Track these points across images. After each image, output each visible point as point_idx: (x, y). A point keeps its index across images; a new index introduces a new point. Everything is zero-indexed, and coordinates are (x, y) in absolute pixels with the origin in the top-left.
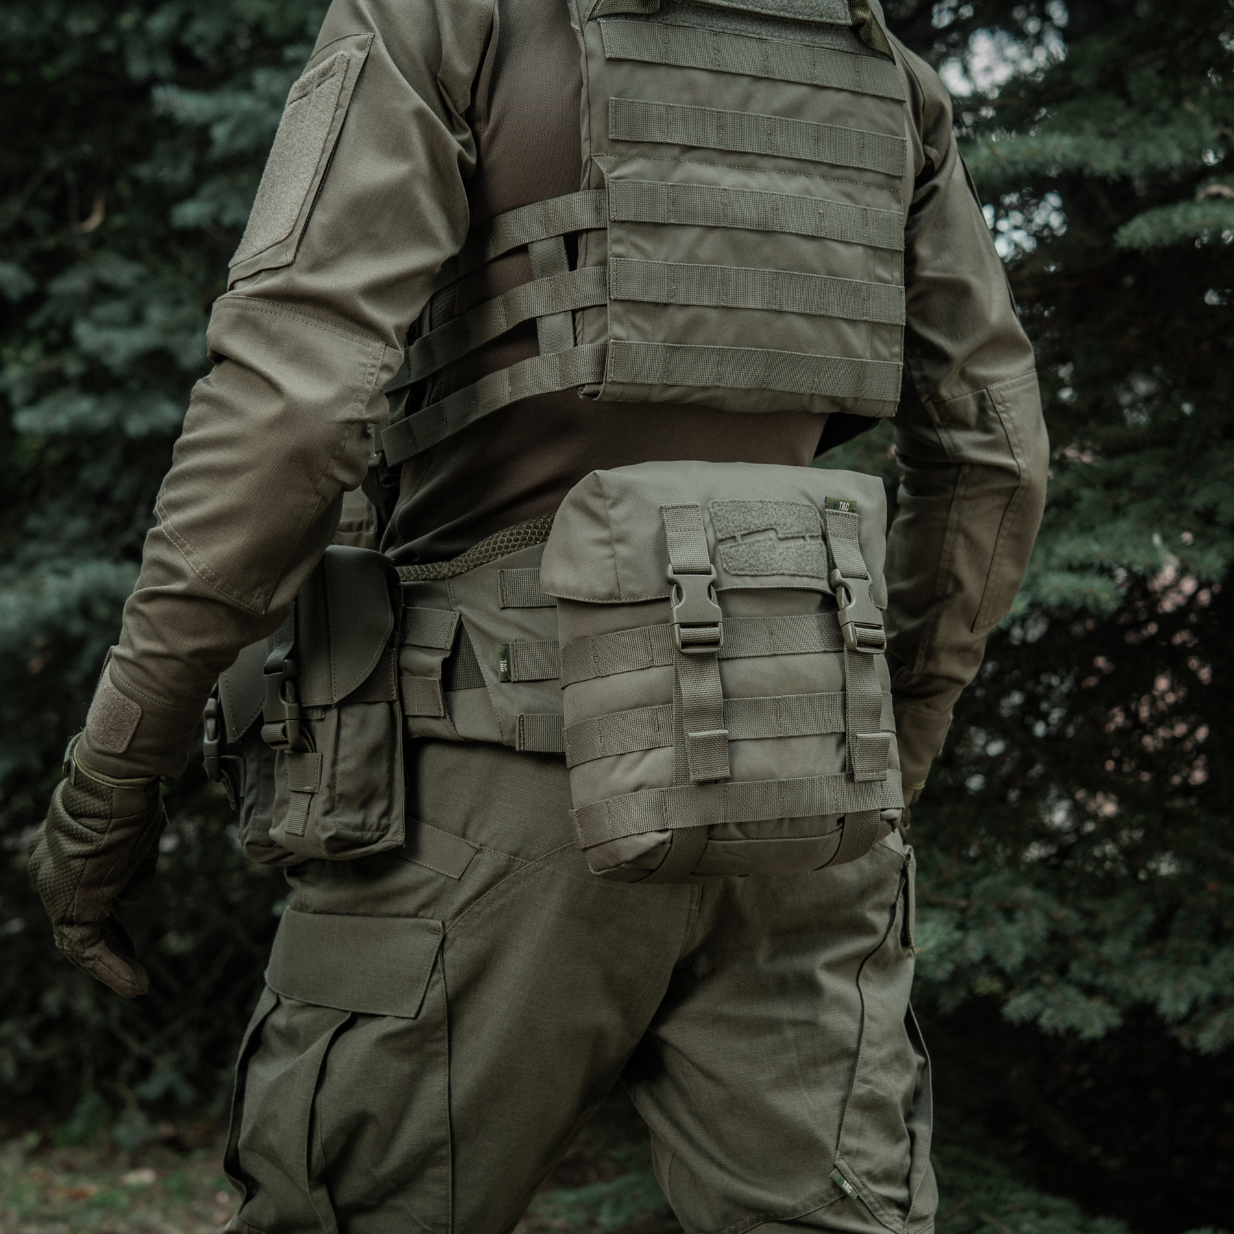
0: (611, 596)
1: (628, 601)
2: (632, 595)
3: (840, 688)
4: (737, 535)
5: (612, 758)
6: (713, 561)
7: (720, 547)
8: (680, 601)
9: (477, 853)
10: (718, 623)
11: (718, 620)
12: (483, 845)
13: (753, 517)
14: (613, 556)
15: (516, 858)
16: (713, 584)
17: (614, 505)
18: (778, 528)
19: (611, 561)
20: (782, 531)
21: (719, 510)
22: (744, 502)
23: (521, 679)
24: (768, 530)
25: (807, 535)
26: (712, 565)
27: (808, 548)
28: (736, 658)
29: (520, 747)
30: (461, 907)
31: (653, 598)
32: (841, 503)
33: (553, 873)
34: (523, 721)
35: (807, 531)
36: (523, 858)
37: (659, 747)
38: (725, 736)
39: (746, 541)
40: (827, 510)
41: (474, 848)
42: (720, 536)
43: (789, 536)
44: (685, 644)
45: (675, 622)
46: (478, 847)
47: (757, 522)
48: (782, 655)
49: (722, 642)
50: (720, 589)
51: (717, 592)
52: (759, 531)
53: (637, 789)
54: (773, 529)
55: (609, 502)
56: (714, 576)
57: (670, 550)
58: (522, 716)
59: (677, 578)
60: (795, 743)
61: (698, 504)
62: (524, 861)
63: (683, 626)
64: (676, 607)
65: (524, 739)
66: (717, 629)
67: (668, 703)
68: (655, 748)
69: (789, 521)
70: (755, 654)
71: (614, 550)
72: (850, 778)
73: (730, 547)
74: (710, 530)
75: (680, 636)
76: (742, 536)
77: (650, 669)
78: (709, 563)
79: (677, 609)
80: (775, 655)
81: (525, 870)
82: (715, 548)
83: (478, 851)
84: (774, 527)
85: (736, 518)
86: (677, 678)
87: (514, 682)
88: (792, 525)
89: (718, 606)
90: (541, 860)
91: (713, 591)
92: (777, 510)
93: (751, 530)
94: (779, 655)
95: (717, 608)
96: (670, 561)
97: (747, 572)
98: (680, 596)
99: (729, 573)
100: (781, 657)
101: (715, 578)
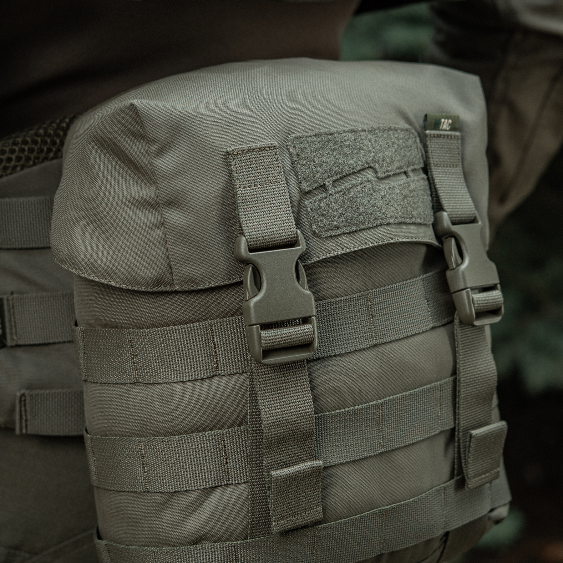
0: (159, 281)
1: (184, 288)
2: (190, 280)
3: (450, 372)
4: (328, 182)
5: (160, 496)
6: (298, 223)
7: (307, 203)
8: (260, 289)
10: (310, 317)
11: (311, 314)
13: (345, 155)
14: (161, 225)
16: (303, 257)
17: (160, 152)
18: (376, 165)
19: (159, 233)
20: (382, 169)
21: (302, 150)
22: (331, 134)
23: (21, 342)
24: (364, 169)
25: (409, 169)
26: (299, 231)
27: (413, 186)
28: (330, 357)
29: (21, 429)
31: (219, 283)
32: (443, 120)
34: (25, 400)
35: (409, 164)
37: (227, 484)
39: (339, 189)
40: (427, 132)
42: (305, 187)
43: (391, 173)
44: (268, 352)
45: (254, 322)
47: (351, 162)
48: (385, 343)
50: (309, 262)
51: (304, 266)
52: (354, 173)
53: (196, 541)
54: (370, 167)
55: (154, 148)
56: (302, 247)
57: (242, 215)
58: (23, 395)
59: (254, 258)
60: (399, 457)
61: (276, 143)
63: (266, 326)
64: (253, 301)
65: (26, 421)
66: (310, 326)
67: (239, 425)
69: (388, 154)
70: (353, 349)
71: (163, 218)
72: (461, 484)
73: (320, 200)
74: (293, 180)
75: (260, 343)
76: (333, 182)
77: (214, 379)
78: (295, 230)
79: (257, 303)
80: (376, 345)
82: (299, 203)
84: (372, 165)
85: (324, 159)
87: (12, 347)
88: (392, 159)
89: (309, 292)
91: (301, 265)
92: (373, 141)
93: (344, 174)
94: (381, 344)
95: (309, 295)
96: (242, 233)
97: (343, 230)
98: (258, 284)
99: (320, 236)
100: (384, 346)
101: (304, 250)
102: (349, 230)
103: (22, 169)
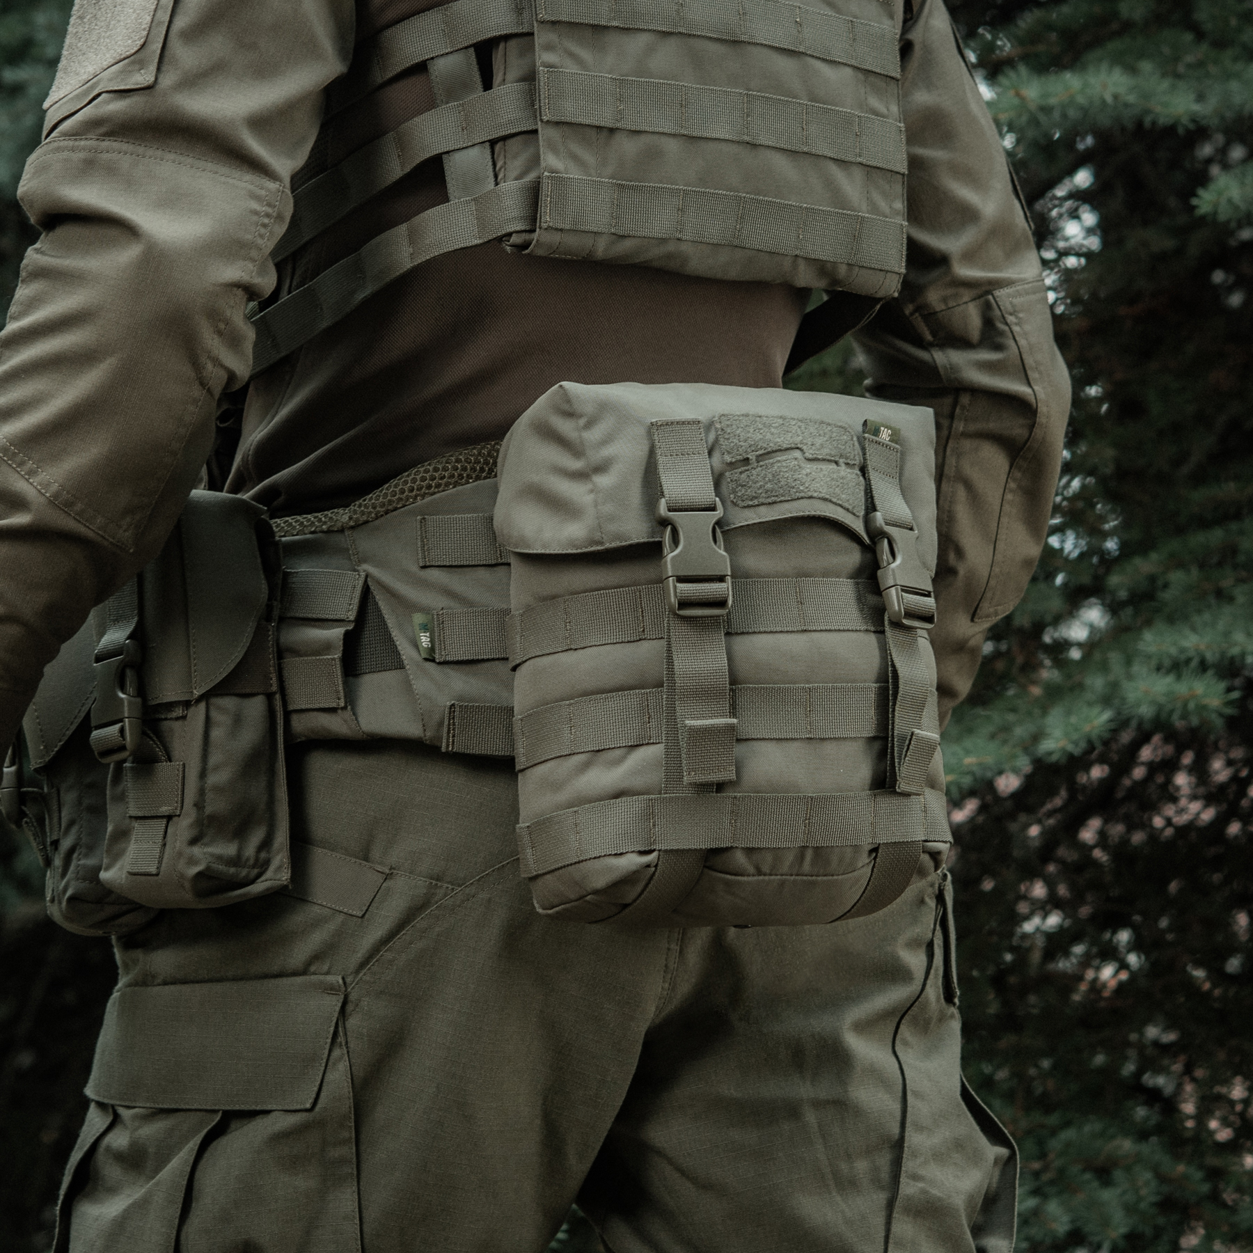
4: (752, 456)
6: (718, 492)
7: (728, 474)
8: (677, 547)
9: (386, 879)
10: (725, 576)
11: (725, 573)
12: (394, 869)
13: (772, 434)
15: (439, 884)
16: (719, 523)
18: (804, 448)
20: (811, 451)
21: (728, 426)
22: (760, 417)
24: (792, 449)
25: (841, 460)
26: (717, 499)
27: (842, 473)
30: (367, 956)
32: (883, 429)
33: (489, 900)
34: (454, 712)
35: (841, 456)
36: (448, 883)
37: (646, 744)
38: (732, 728)
39: (761, 463)
40: (866, 436)
41: (382, 873)
42: (727, 458)
43: (820, 457)
44: (684, 604)
45: (670, 574)
46: (387, 871)
47: (778, 440)
48: (814, 631)
49: (730, 602)
50: (727, 529)
51: (722, 532)
52: (780, 450)
53: (617, 795)
54: (798, 448)
56: (719, 513)
57: (662, 476)
58: (453, 705)
59: (672, 517)
61: (700, 419)
62: (450, 887)
63: (682, 579)
64: (670, 555)
66: (723, 585)
67: (657, 686)
68: (643, 745)
69: (819, 441)
73: (741, 473)
75: (676, 594)
76: (758, 456)
77: (641, 643)
78: (714, 497)
79: (674, 557)
80: (804, 631)
81: (452, 900)
82: (721, 475)
83: (388, 877)
84: (799, 445)
85: (749, 435)
86: (669, 651)
88: (822, 445)
89: (724, 553)
90: (472, 884)
91: (718, 530)
92: (803, 428)
93: (769, 450)
94: (810, 631)
95: (724, 556)
96: (663, 495)
97: (762, 500)
98: (675, 541)
99: (738, 506)
100: (813, 634)
101: (722, 515)
102: (770, 500)
103: (454, 487)
